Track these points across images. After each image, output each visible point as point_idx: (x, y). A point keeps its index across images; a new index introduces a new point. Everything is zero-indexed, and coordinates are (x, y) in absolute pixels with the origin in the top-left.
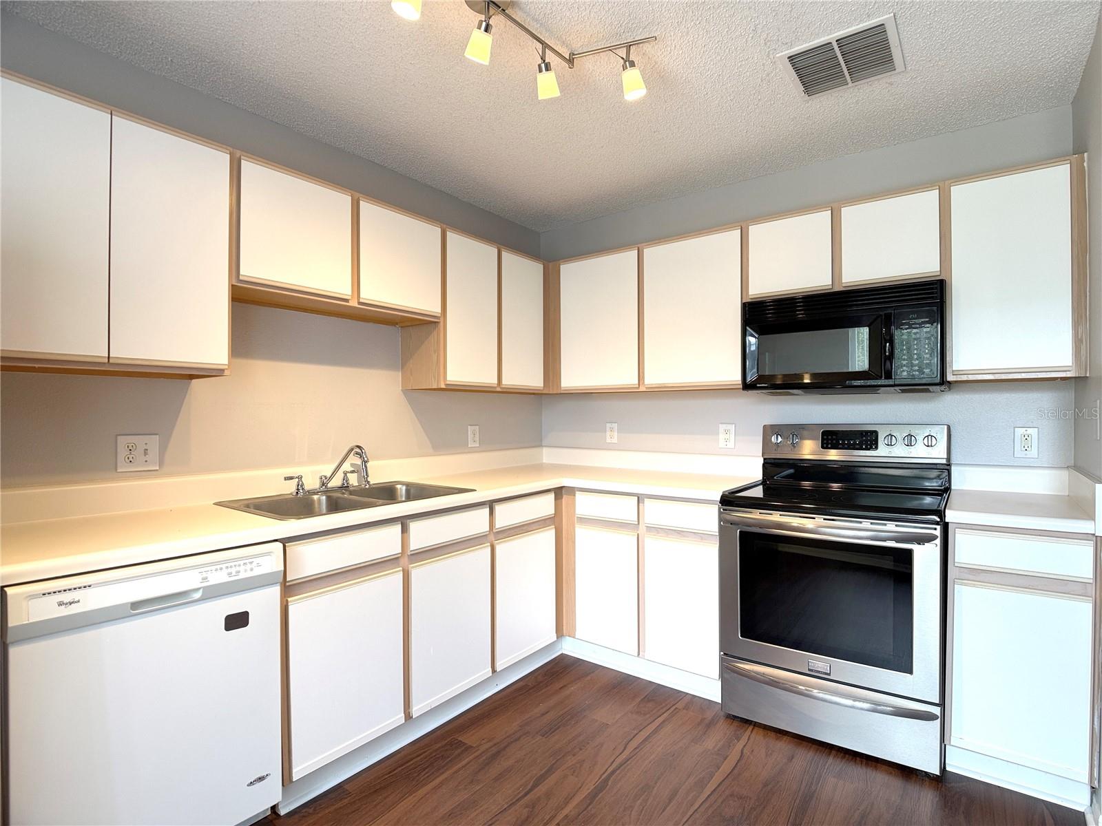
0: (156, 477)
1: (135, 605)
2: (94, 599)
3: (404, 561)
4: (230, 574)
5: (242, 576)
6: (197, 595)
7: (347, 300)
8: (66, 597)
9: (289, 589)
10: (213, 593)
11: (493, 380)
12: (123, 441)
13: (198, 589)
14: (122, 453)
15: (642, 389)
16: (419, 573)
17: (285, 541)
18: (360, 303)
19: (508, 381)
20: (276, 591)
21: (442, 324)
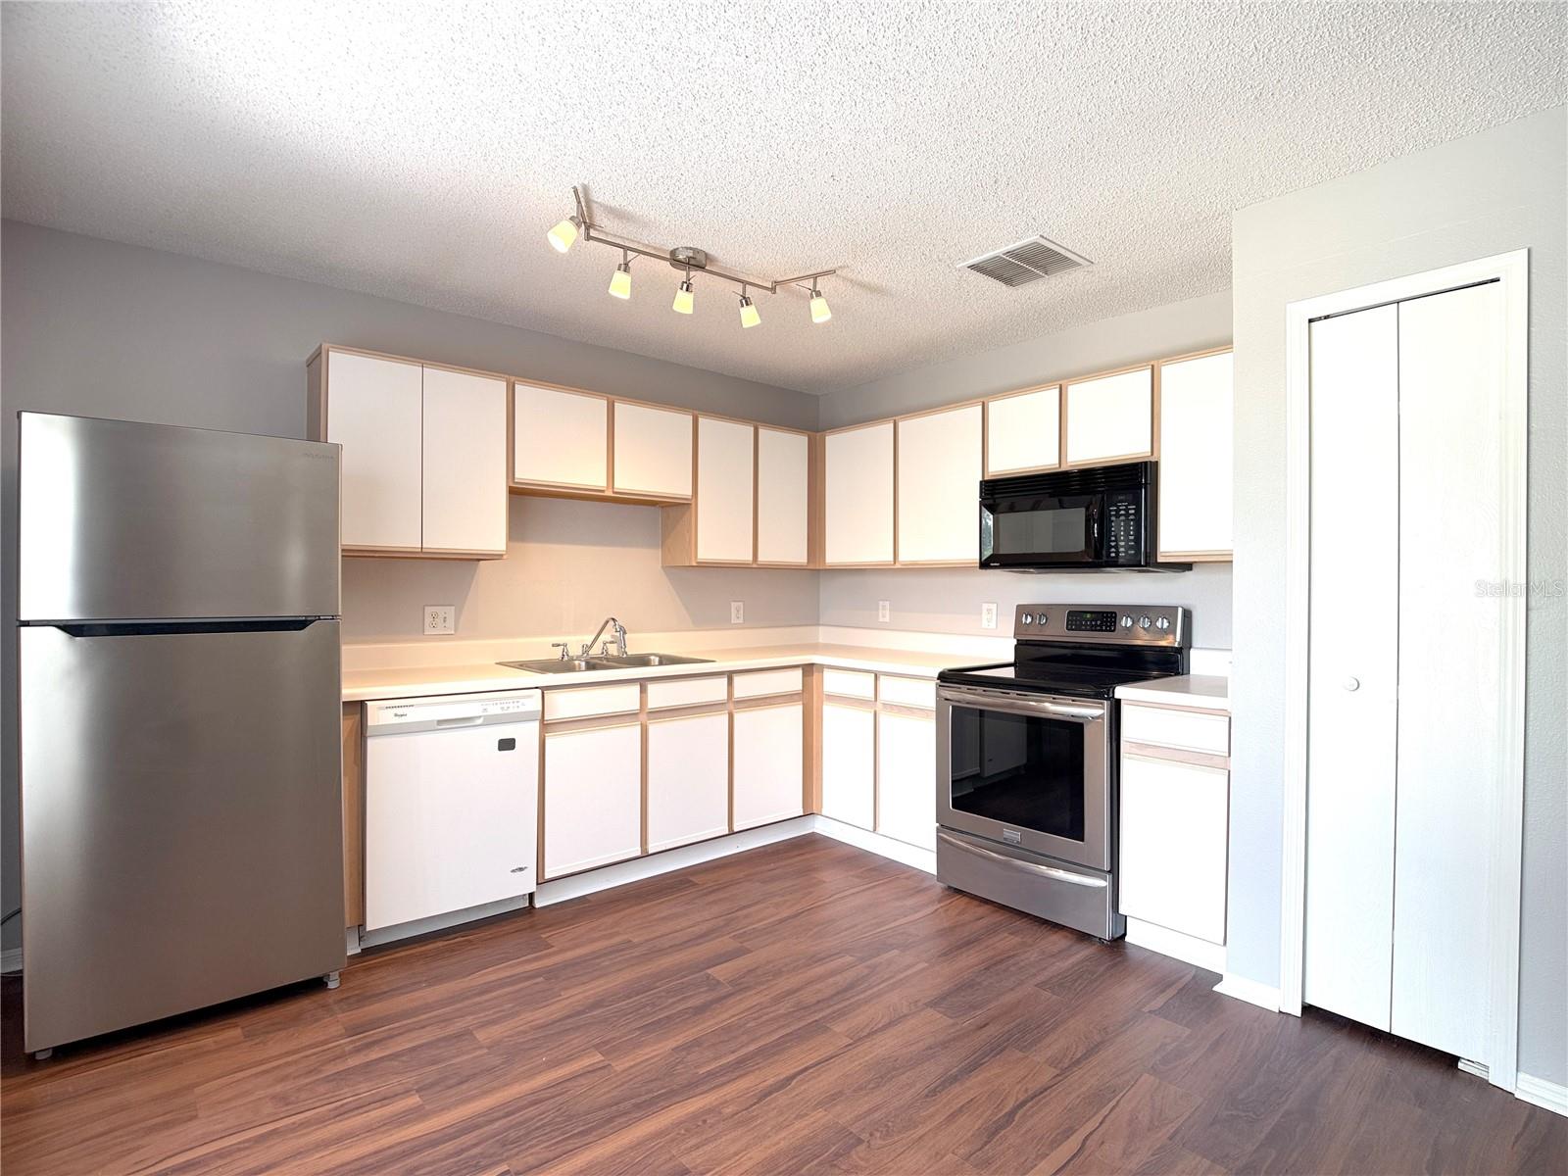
0: (453, 640)
1: (440, 722)
2: (417, 714)
3: (643, 717)
4: (502, 708)
5: (511, 711)
6: (480, 721)
7: (603, 491)
8: (400, 711)
9: (546, 726)
10: (491, 721)
11: (748, 557)
12: (429, 610)
13: (480, 717)
14: (428, 620)
15: (898, 566)
16: (655, 729)
17: (544, 689)
18: (614, 492)
19: (762, 558)
20: (536, 725)
21: (693, 505)
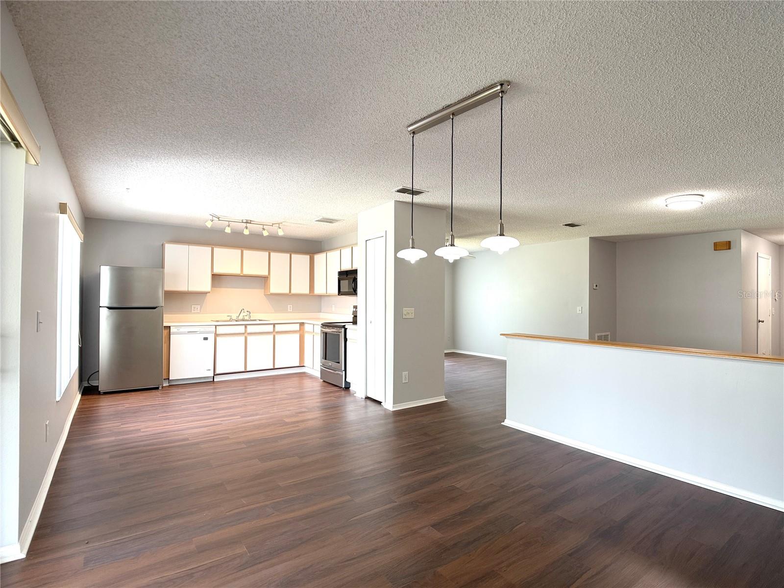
0: (199, 314)
1: (188, 332)
2: (182, 330)
3: (246, 334)
5: (207, 331)
7: (240, 274)
8: (179, 329)
10: (201, 333)
13: (199, 331)
14: (193, 308)
16: (249, 338)
17: (216, 326)
18: (243, 274)
20: (214, 334)
21: (269, 277)
